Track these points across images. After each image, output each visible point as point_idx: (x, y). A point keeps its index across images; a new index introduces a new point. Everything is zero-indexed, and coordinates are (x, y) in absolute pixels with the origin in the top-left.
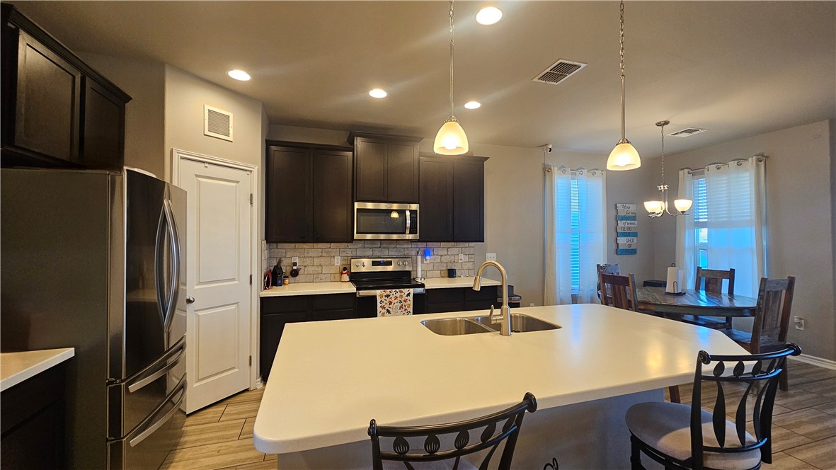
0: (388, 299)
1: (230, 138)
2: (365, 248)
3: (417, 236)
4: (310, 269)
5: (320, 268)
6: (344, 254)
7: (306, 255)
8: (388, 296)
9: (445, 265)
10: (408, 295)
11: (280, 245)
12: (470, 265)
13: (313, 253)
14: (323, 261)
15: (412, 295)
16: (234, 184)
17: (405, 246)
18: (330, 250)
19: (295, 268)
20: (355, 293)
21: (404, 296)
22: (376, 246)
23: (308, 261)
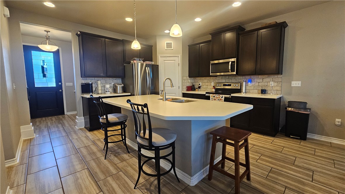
0: (214, 98)
1: (172, 49)
2: (222, 79)
3: (235, 73)
4: (204, 86)
5: (207, 87)
6: (215, 81)
7: (203, 82)
8: (214, 97)
9: (261, 87)
10: (222, 97)
11: (197, 78)
12: (278, 88)
13: (205, 81)
14: (208, 84)
15: (224, 98)
16: (174, 61)
17: (239, 78)
18: (210, 80)
19: (200, 86)
20: (205, 95)
21: (220, 97)
22: (227, 78)
23: (204, 84)
